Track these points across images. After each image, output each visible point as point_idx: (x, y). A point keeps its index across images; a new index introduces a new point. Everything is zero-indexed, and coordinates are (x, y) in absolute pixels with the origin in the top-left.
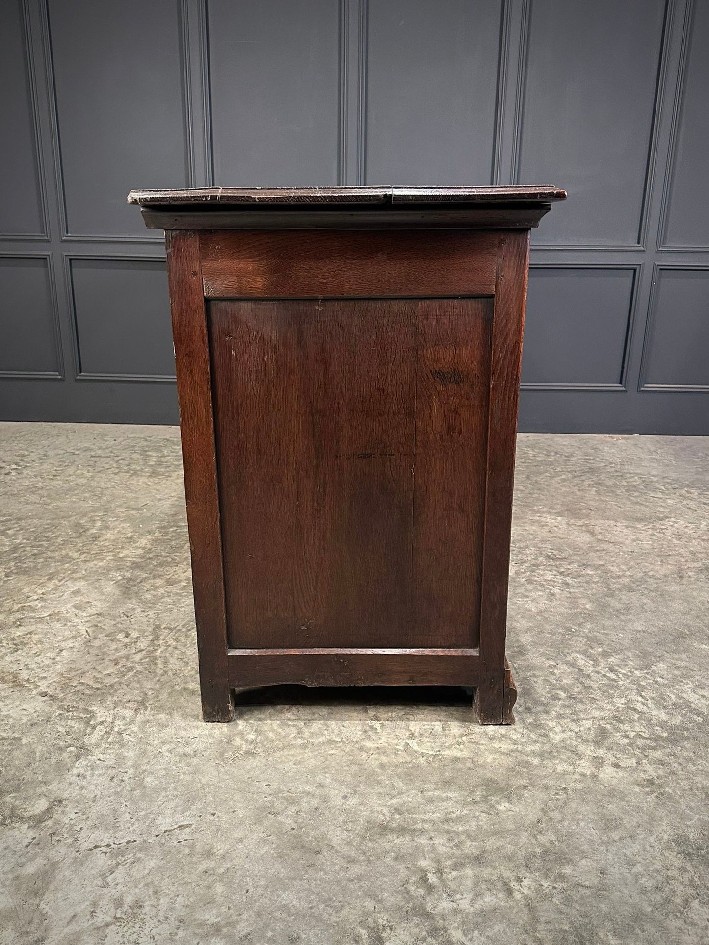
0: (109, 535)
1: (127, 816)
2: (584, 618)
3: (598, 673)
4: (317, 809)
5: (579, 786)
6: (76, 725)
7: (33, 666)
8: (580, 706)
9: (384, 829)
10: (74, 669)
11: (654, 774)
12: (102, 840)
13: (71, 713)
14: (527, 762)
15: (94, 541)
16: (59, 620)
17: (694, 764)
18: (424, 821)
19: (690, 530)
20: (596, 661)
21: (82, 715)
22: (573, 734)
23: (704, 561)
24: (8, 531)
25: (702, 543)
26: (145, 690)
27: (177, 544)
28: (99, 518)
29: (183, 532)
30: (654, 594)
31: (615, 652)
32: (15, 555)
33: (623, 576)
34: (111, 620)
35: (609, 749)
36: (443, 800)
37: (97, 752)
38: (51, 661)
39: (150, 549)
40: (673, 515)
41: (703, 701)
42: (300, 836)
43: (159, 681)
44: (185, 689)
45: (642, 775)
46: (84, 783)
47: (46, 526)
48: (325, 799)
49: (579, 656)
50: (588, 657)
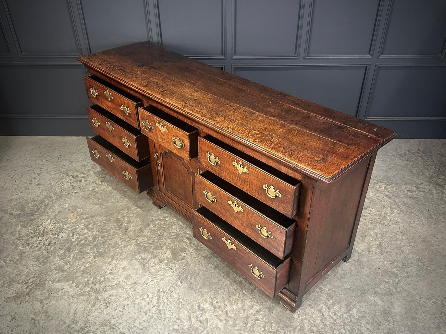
0: (131, 227)
3: (330, 316)
7: (115, 316)
10: (131, 318)
15: (126, 232)
16: (120, 287)
19: (377, 216)
23: (380, 240)
24: (89, 226)
26: (159, 329)
27: (160, 233)
28: (125, 215)
29: (162, 224)
32: (95, 243)
34: (140, 286)
38: (121, 313)
39: (150, 237)
43: (163, 324)
44: (174, 329)
47: (105, 222)
50: (327, 306)
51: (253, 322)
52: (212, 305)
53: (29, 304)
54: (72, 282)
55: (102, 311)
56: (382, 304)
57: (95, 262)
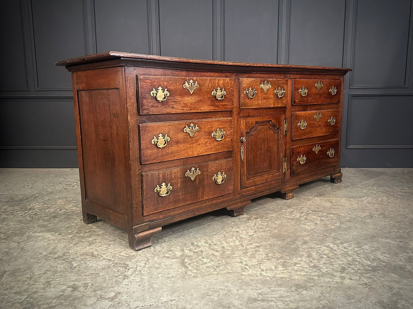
1: (148, 297)
2: (331, 231)
3: (339, 249)
4: (226, 294)
5: (336, 286)
6: (121, 269)
7: (99, 250)
8: (333, 260)
9: (256, 300)
11: (367, 282)
12: (139, 305)
13: (118, 265)
14: (313, 278)
17: (383, 278)
18: (272, 297)
19: (374, 201)
20: (338, 246)
21: (123, 265)
22: (331, 269)
23: (381, 211)
25: (380, 205)
26: (147, 257)
30: (360, 223)
31: (345, 242)
33: (347, 217)
35: (347, 274)
36: (279, 291)
37: (132, 277)
38: (106, 248)
40: (366, 196)
41: (385, 258)
42: (221, 303)
44: (164, 256)
45: (361, 282)
46: (128, 287)
48: (229, 291)
49: (330, 244)
50: (334, 244)
51: (253, 252)
52: (207, 244)
53: (5, 244)
54: (54, 232)
55: (85, 247)
56: (396, 243)
57: (80, 223)
